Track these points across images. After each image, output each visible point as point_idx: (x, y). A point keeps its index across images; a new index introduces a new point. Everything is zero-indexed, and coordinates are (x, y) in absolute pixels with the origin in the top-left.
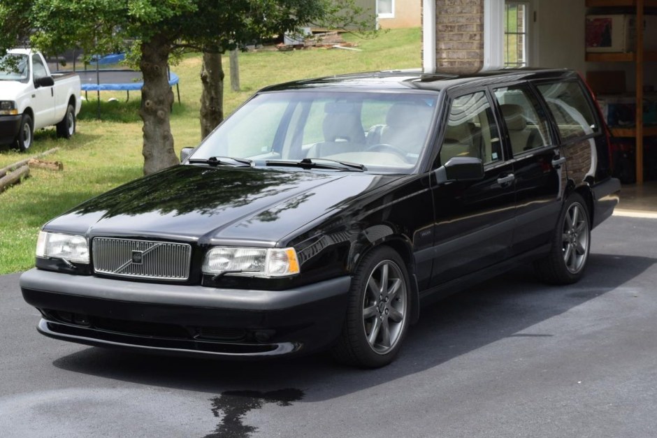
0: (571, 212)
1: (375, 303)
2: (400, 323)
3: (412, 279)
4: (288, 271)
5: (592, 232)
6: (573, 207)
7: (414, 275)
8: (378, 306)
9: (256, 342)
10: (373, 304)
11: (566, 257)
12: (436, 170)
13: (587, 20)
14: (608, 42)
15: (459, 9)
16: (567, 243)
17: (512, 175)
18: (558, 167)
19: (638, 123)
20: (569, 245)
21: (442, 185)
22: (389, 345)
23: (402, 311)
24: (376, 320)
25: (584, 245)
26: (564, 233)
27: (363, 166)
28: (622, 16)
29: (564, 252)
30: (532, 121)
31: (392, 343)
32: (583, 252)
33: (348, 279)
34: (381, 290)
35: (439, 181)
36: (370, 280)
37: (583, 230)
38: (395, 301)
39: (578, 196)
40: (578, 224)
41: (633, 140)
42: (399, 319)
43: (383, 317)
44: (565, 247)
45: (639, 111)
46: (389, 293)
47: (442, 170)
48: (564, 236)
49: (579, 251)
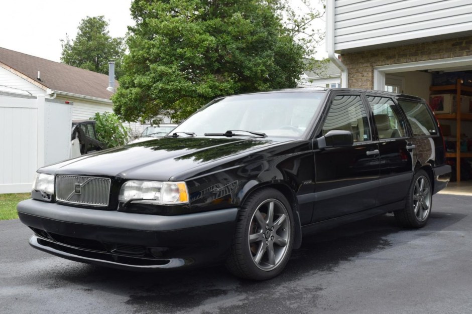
0: (419, 182)
1: (262, 231)
2: (285, 248)
3: (295, 215)
4: (178, 200)
5: (433, 196)
6: (421, 179)
7: (297, 212)
8: (265, 234)
9: (152, 257)
10: (260, 232)
11: (416, 210)
12: (318, 139)
13: (430, 98)
14: (441, 108)
15: (360, 84)
16: (416, 201)
17: (377, 150)
18: (410, 150)
19: (457, 150)
20: (418, 203)
21: (323, 149)
22: (274, 263)
23: (287, 239)
24: (262, 244)
25: (428, 204)
26: (415, 194)
27: (265, 134)
28: (449, 95)
29: (415, 207)
30: (395, 125)
31: (276, 262)
32: (427, 208)
33: (235, 210)
34: (267, 222)
35: (320, 146)
36: (256, 212)
37: (427, 194)
38: (280, 231)
39: (424, 172)
40: (424, 190)
41: (455, 159)
42: (284, 245)
43: (270, 242)
44: (415, 204)
45: (458, 144)
46: (275, 224)
47: (322, 139)
48: (414, 196)
49: (424, 207)
